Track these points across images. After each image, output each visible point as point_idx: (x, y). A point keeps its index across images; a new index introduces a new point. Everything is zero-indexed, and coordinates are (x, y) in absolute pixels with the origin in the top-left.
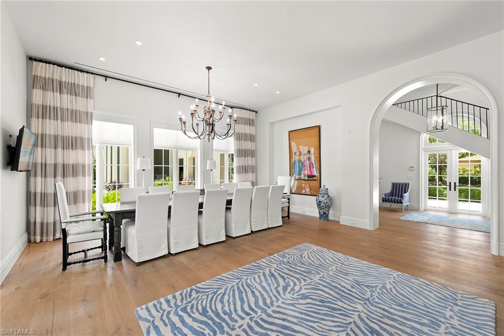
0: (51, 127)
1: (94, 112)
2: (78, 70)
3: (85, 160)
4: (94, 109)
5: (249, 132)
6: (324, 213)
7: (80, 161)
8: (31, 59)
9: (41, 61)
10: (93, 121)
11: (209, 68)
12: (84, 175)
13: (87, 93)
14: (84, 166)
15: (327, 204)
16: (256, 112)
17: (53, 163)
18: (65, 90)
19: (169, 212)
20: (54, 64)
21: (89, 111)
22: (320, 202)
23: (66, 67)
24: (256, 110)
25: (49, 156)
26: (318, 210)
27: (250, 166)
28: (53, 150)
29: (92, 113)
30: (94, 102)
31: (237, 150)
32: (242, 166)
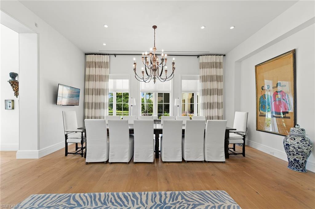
0: (91, 85)
1: (109, 75)
2: (103, 55)
3: (104, 101)
4: (110, 73)
5: (215, 74)
6: (295, 160)
7: (102, 101)
8: (86, 54)
9: (89, 54)
10: (109, 80)
11: (155, 27)
12: (104, 108)
13: (106, 65)
14: (104, 104)
15: (299, 150)
16: (224, 55)
17: (91, 102)
18: (97, 66)
19: (108, 133)
20: (93, 54)
21: (107, 75)
22: (287, 145)
23: (97, 54)
24: (224, 53)
25: (90, 99)
26: (287, 156)
27: (215, 102)
28: (92, 96)
29: (108, 76)
30: (109, 69)
31: (202, 90)
32: (207, 103)
